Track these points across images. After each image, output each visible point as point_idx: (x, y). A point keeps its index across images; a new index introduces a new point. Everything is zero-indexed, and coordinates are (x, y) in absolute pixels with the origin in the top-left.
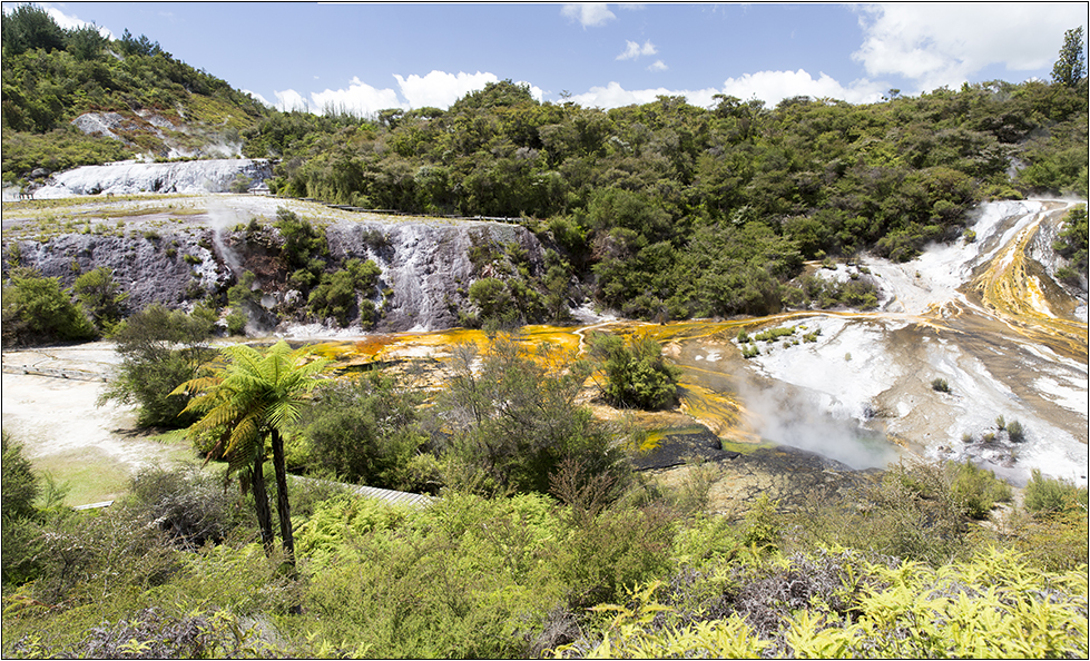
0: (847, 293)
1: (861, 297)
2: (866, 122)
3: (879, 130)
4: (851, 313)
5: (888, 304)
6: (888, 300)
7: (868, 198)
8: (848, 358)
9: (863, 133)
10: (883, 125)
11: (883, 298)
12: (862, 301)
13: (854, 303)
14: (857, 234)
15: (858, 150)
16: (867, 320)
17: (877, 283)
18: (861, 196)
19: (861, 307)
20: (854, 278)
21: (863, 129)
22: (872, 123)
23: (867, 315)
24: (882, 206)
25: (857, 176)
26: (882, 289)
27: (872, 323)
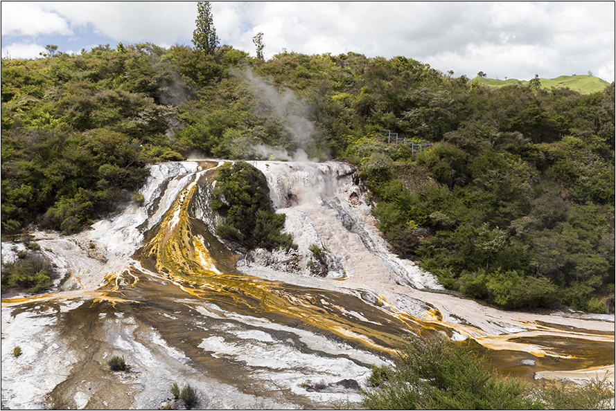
0: (15, 276)
1: (31, 278)
2: (21, 80)
3: (35, 88)
5: (62, 282)
6: (63, 277)
7: (30, 164)
8: (17, 353)
9: (17, 91)
10: (40, 83)
11: (56, 276)
12: (33, 283)
13: (25, 286)
14: (23, 205)
15: (14, 110)
17: (49, 260)
18: (23, 163)
19: (33, 289)
20: (22, 256)
21: (19, 87)
22: (27, 81)
24: (46, 172)
25: (15, 140)
26: (55, 266)
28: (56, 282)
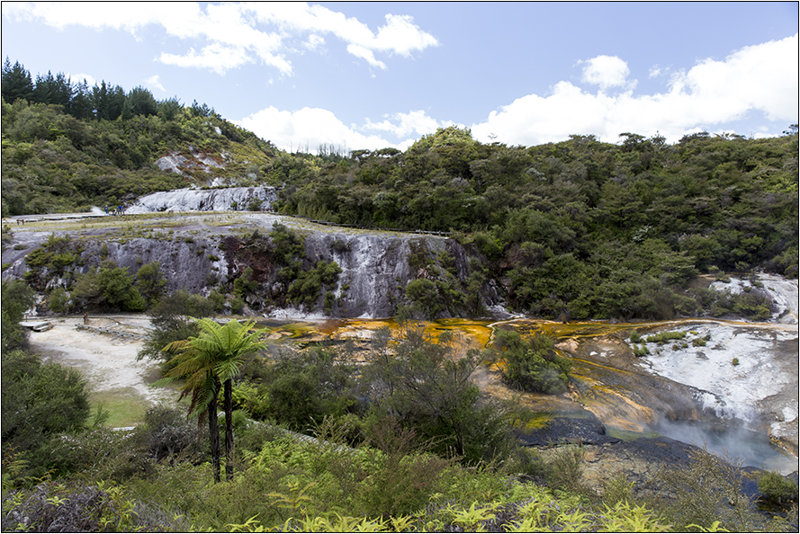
0: (739, 305)
1: (753, 309)
2: (764, 154)
3: (776, 160)
4: (742, 323)
5: (781, 316)
6: (782, 312)
7: (764, 220)
8: (735, 363)
9: (760, 164)
10: (780, 156)
11: (776, 310)
12: (754, 313)
13: (747, 314)
14: (752, 252)
15: (755, 178)
16: (758, 329)
17: (770, 296)
18: (758, 219)
19: (754, 317)
20: (747, 290)
21: (760, 159)
22: (769, 155)
23: (758, 325)
24: (777, 227)
25: (753, 201)
26: (775, 302)
27: (763, 332)
28: (775, 315)
